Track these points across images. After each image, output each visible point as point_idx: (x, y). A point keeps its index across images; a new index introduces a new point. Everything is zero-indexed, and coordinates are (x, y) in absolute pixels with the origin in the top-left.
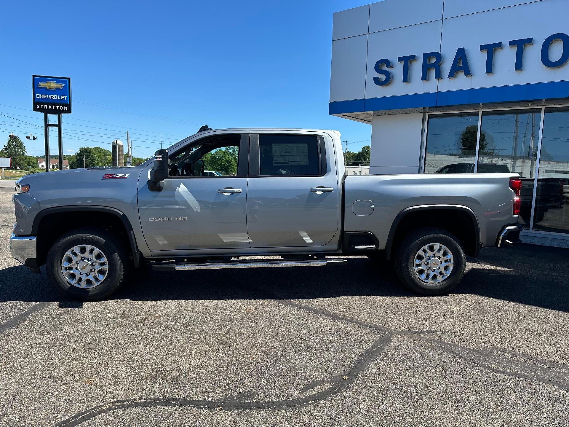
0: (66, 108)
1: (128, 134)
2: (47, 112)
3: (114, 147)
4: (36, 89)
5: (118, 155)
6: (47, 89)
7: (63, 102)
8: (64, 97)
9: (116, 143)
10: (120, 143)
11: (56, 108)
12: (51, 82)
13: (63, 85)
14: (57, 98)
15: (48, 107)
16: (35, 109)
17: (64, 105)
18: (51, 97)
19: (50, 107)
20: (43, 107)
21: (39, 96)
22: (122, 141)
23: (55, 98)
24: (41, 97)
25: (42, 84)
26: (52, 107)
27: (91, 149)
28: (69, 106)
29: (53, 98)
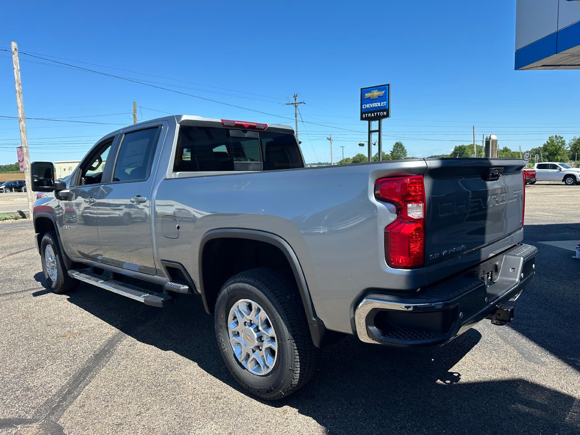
0: (385, 113)
1: (475, 128)
2: (370, 119)
3: (488, 143)
4: (363, 100)
5: (491, 150)
6: (371, 98)
7: (383, 108)
8: (384, 103)
9: (490, 138)
10: (494, 137)
11: (377, 114)
12: (375, 91)
13: (383, 92)
14: (378, 106)
15: (371, 115)
16: (362, 119)
17: (383, 111)
18: (374, 105)
19: (373, 115)
20: (368, 115)
21: (364, 106)
22: (497, 136)
23: (377, 106)
24: (366, 107)
25: (367, 95)
26: (374, 114)
27: (465, 146)
28: (387, 111)
29: (375, 106)
